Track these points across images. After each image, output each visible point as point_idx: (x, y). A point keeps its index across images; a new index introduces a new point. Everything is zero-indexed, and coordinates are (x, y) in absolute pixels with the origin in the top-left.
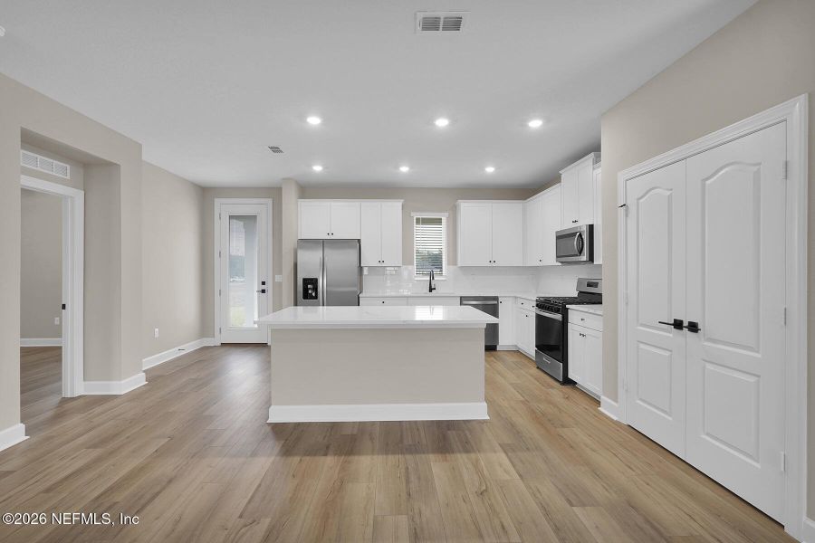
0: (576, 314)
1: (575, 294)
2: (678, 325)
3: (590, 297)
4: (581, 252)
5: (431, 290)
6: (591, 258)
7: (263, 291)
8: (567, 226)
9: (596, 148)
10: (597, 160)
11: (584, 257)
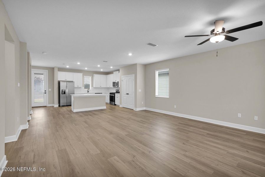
0: (116, 95)
1: (115, 92)
2: (127, 94)
3: (118, 92)
4: (117, 85)
5: (88, 92)
6: (118, 86)
7: (45, 93)
8: (114, 81)
9: (119, 70)
10: (119, 72)
11: (117, 86)
